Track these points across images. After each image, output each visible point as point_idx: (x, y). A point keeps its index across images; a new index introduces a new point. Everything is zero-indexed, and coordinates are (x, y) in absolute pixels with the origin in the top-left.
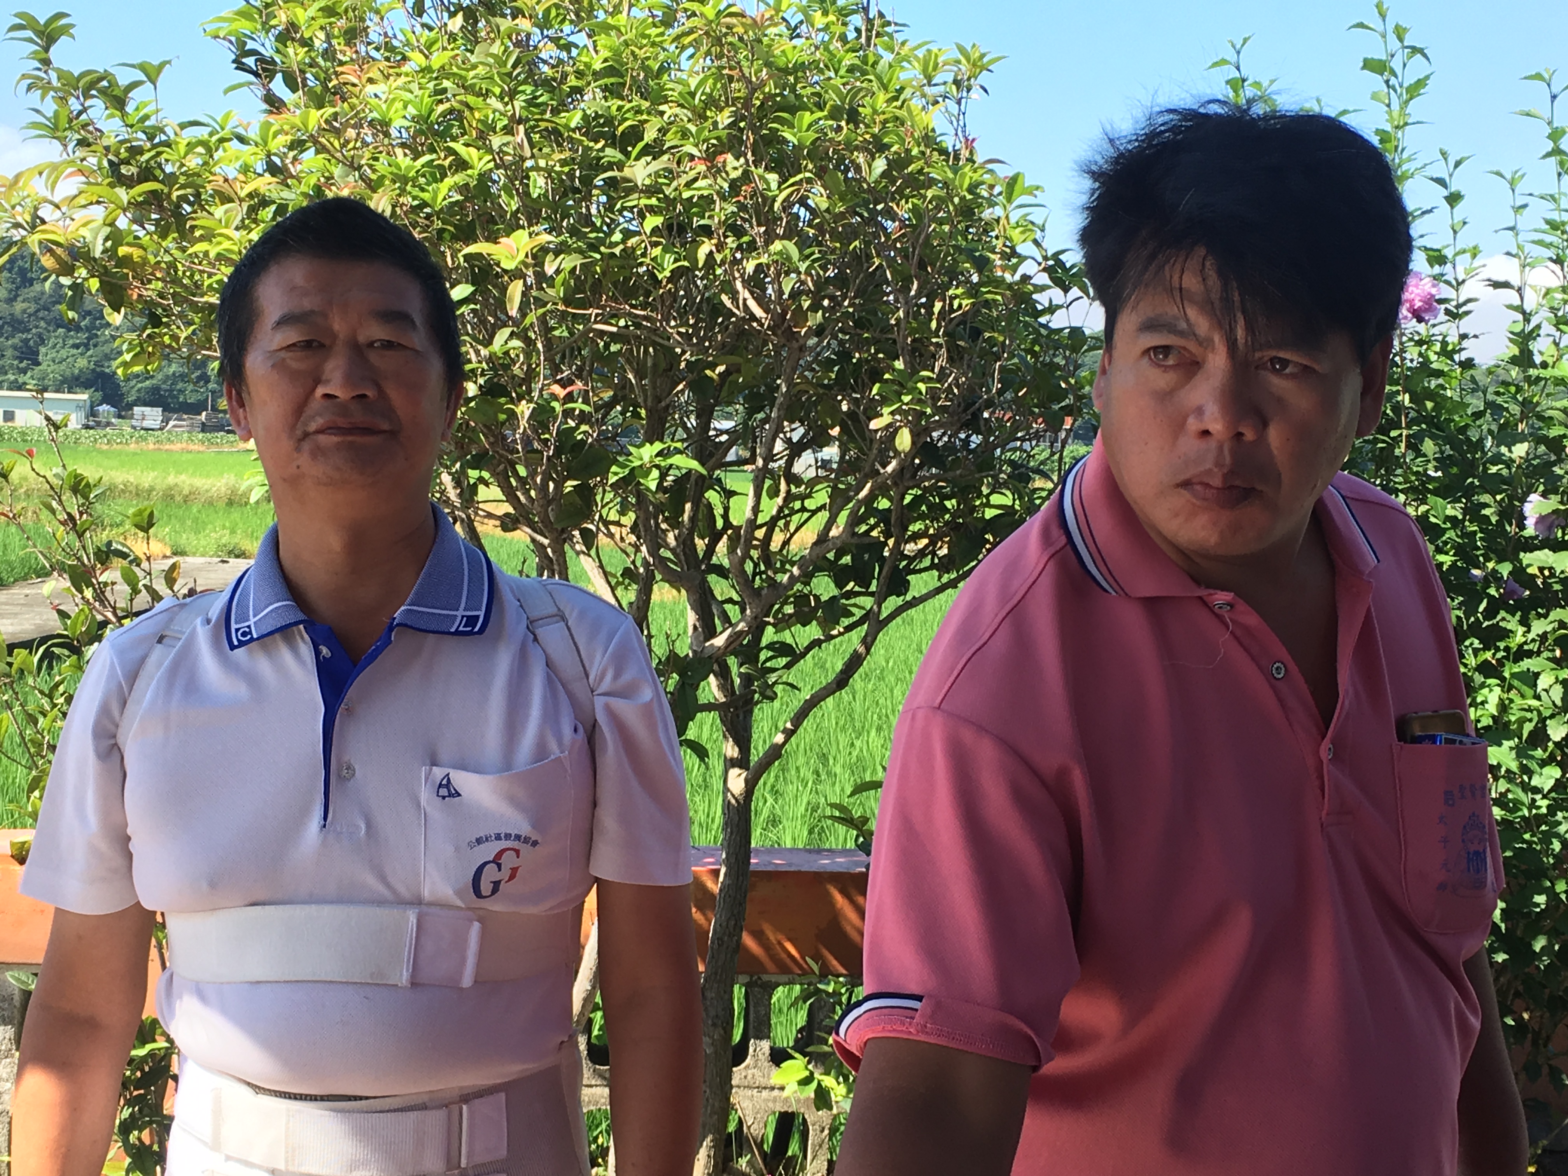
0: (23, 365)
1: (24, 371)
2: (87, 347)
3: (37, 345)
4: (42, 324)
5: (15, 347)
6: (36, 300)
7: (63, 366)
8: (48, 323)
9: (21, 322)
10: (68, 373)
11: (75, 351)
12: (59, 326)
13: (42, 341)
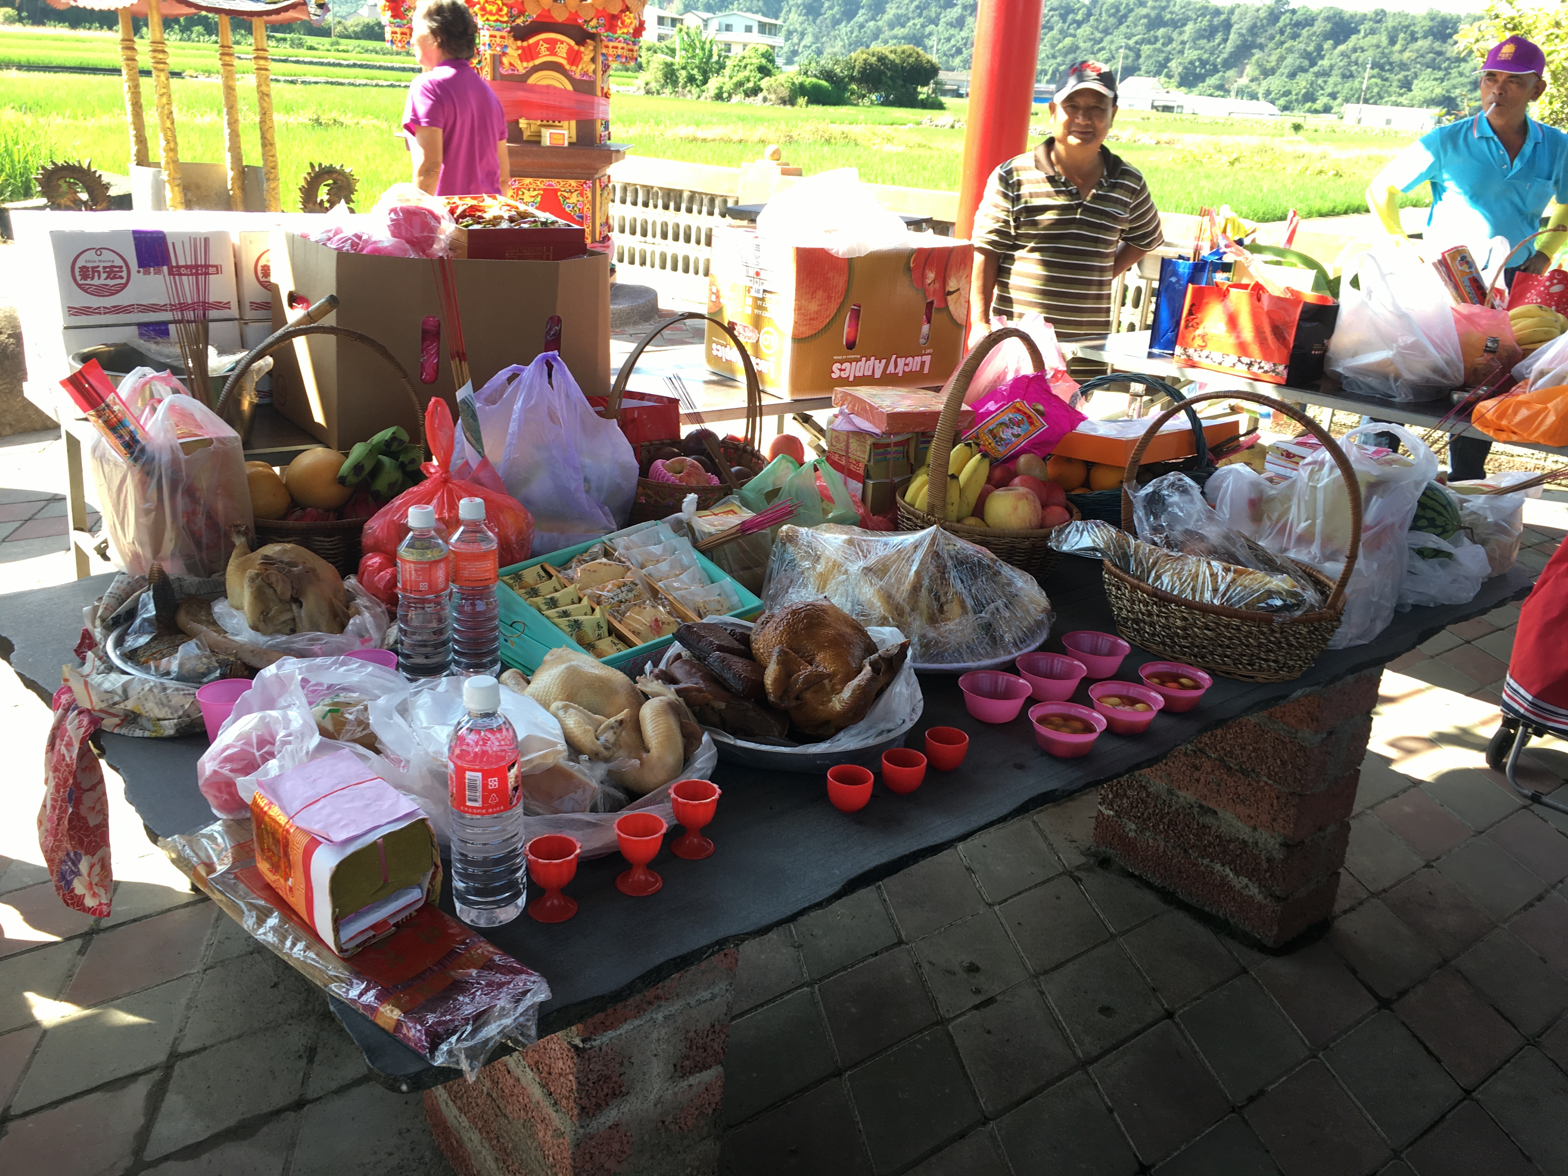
0: (1402, 91)
1: (1401, 95)
2: (1442, 80)
3: (1413, 78)
4: (1419, 66)
5: (1399, 81)
6: (1417, 51)
7: (1427, 92)
8: (1422, 65)
9: (1405, 65)
10: (1428, 97)
11: (1435, 83)
12: (1428, 67)
13: (1416, 76)
